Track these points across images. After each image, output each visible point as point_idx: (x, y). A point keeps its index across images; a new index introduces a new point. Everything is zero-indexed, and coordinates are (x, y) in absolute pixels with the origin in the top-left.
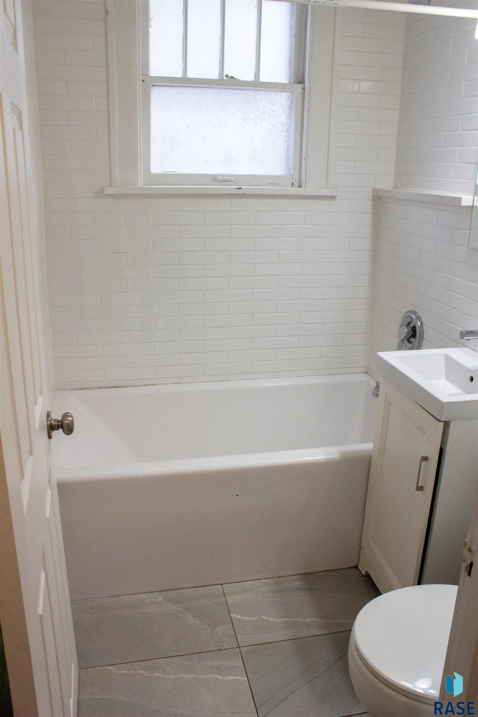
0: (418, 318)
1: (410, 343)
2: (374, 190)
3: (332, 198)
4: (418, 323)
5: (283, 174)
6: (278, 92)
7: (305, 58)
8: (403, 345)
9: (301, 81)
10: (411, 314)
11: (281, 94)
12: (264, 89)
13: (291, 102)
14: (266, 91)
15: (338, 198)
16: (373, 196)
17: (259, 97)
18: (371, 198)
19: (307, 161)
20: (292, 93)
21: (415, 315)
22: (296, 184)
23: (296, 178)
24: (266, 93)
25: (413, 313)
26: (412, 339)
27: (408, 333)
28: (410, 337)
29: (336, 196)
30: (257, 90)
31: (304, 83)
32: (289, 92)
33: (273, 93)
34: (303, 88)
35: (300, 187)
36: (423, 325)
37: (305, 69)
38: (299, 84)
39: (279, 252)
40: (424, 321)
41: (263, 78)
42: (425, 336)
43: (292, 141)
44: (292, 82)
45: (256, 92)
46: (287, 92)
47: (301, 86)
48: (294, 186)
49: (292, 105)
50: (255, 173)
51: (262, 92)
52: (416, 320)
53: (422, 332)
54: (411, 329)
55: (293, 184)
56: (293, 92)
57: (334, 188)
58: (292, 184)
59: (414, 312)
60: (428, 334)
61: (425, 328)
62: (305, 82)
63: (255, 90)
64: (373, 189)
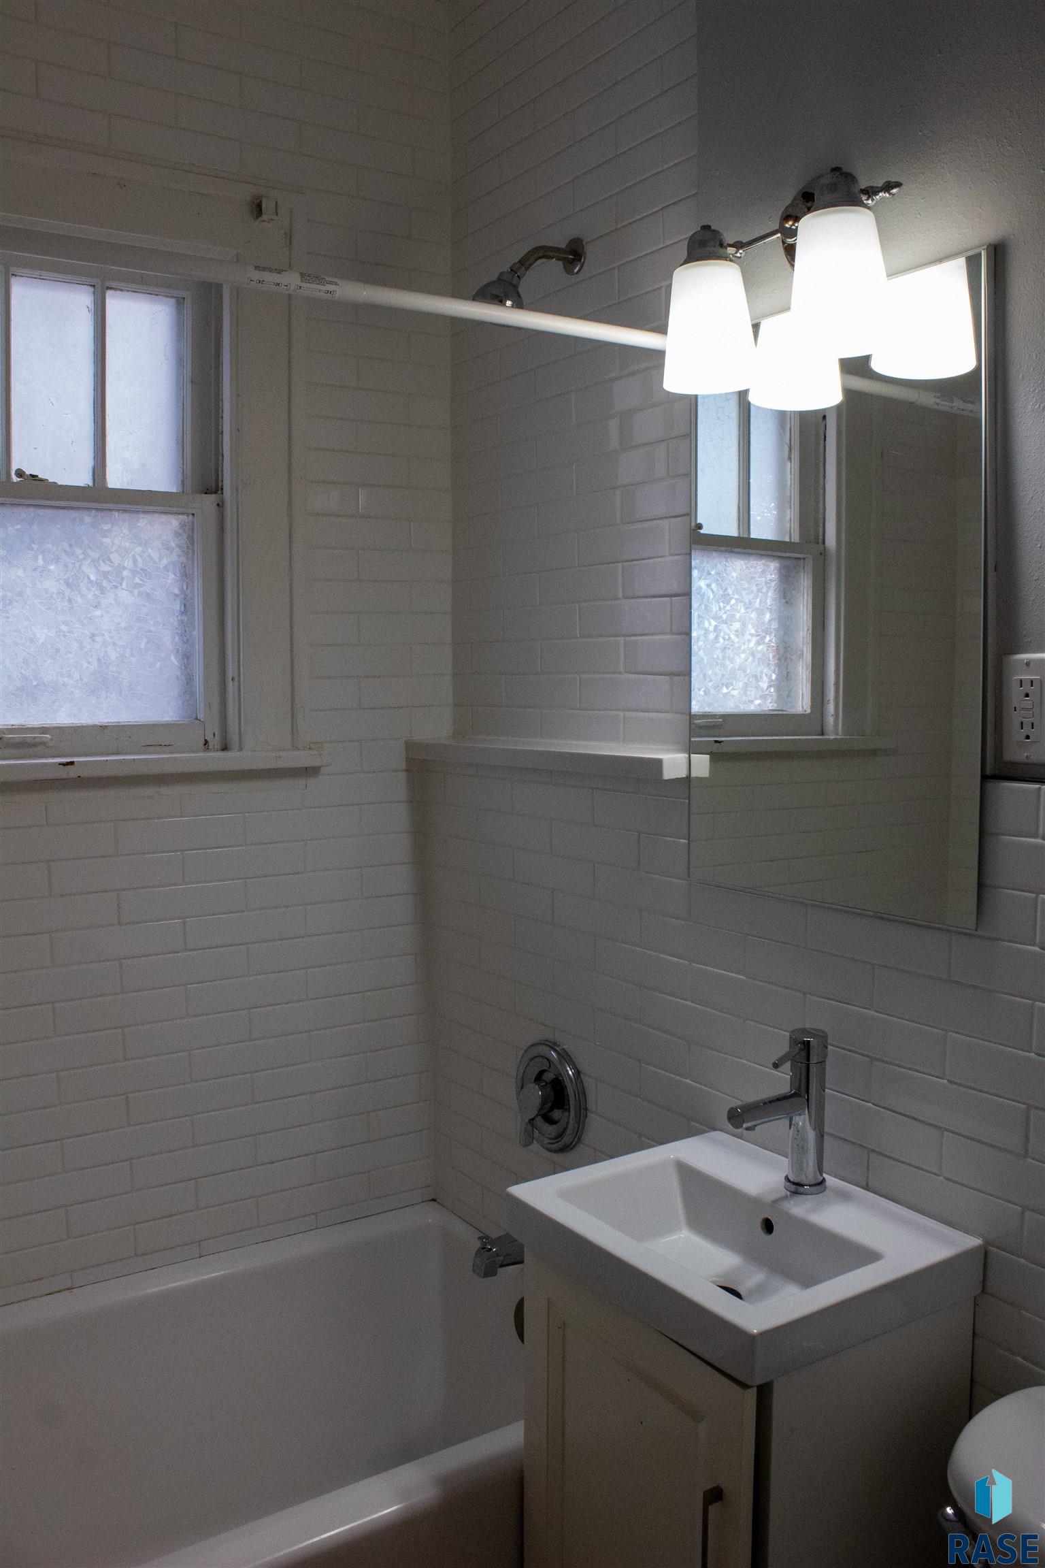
0: (565, 1057)
1: (551, 1122)
2: (410, 746)
3: (311, 772)
4: (567, 1071)
5: (178, 719)
6: (156, 515)
7: (219, 433)
8: (535, 1130)
9: (212, 487)
10: (544, 1050)
11: (164, 518)
12: (120, 506)
13: (191, 539)
14: (125, 511)
15: (323, 770)
16: (408, 760)
17: (106, 527)
18: (403, 766)
19: (239, 682)
20: (191, 517)
21: (555, 1051)
22: (215, 742)
23: (213, 727)
24: (126, 516)
25: (549, 1046)
26: (556, 1114)
27: (544, 1100)
28: (551, 1109)
29: (320, 767)
30: (102, 510)
31: (219, 492)
32: (183, 514)
33: (142, 515)
34: (218, 505)
35: (225, 748)
36: (582, 1076)
37: (220, 458)
38: (206, 493)
39: (184, 923)
40: (583, 1067)
41: (116, 479)
42: (591, 1104)
43: (197, 634)
44: (188, 489)
45: (100, 514)
46: (179, 514)
47: (211, 499)
48: (211, 747)
49: (193, 544)
50: (106, 721)
51: (116, 514)
52: (561, 1063)
53: (582, 1094)
54: (549, 1090)
55: (206, 742)
56: (193, 514)
57: (312, 746)
58: (203, 742)
59: (553, 1045)
60: (600, 1099)
61: (589, 1083)
62: (222, 489)
63: (97, 509)
64: (405, 742)
